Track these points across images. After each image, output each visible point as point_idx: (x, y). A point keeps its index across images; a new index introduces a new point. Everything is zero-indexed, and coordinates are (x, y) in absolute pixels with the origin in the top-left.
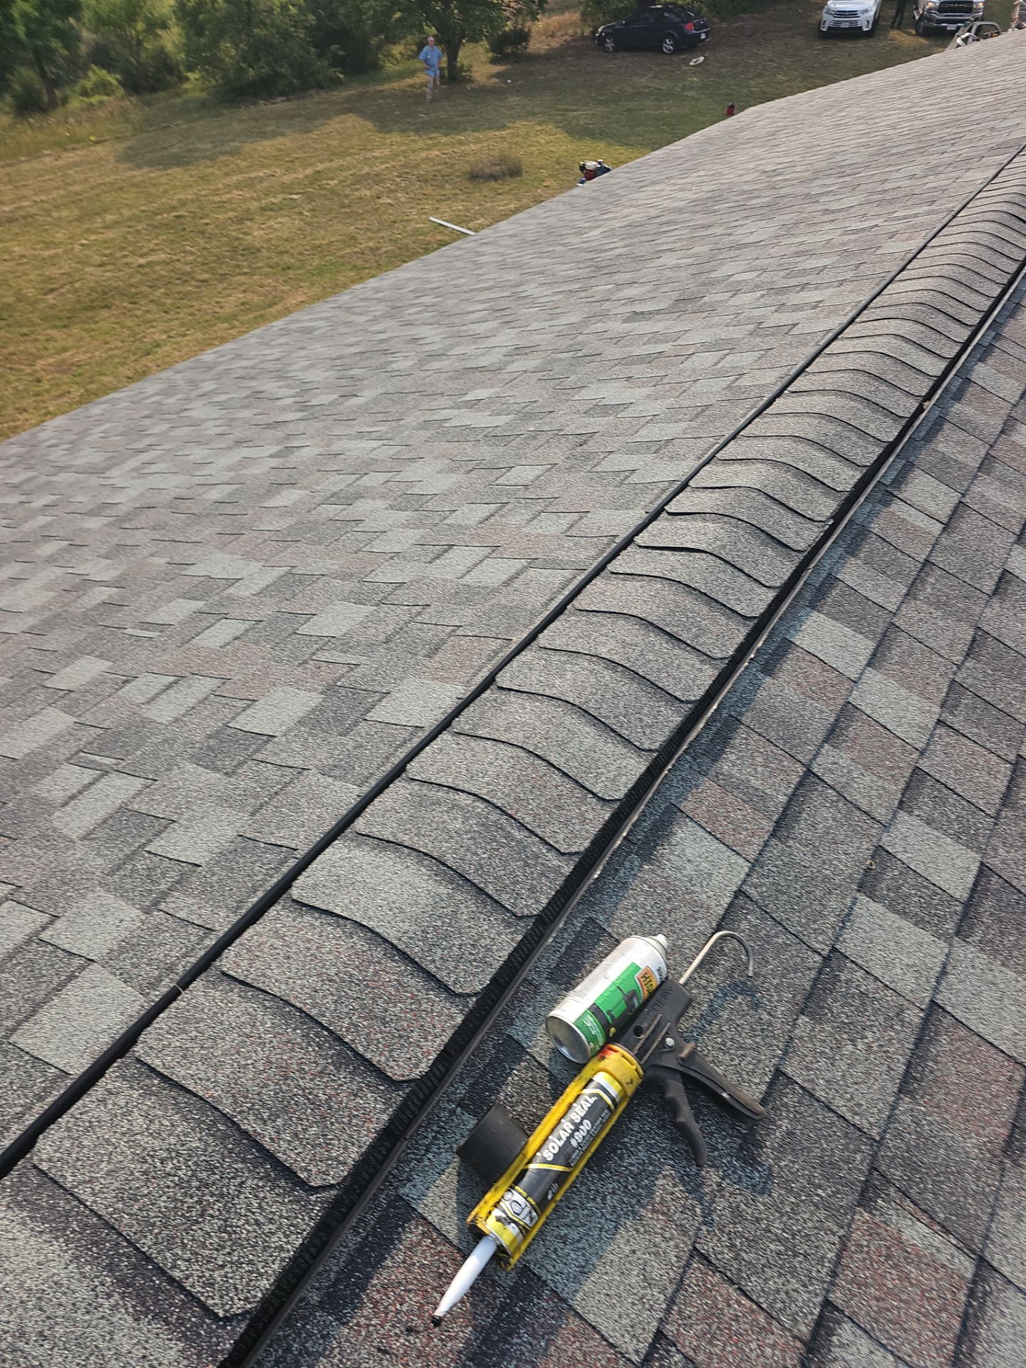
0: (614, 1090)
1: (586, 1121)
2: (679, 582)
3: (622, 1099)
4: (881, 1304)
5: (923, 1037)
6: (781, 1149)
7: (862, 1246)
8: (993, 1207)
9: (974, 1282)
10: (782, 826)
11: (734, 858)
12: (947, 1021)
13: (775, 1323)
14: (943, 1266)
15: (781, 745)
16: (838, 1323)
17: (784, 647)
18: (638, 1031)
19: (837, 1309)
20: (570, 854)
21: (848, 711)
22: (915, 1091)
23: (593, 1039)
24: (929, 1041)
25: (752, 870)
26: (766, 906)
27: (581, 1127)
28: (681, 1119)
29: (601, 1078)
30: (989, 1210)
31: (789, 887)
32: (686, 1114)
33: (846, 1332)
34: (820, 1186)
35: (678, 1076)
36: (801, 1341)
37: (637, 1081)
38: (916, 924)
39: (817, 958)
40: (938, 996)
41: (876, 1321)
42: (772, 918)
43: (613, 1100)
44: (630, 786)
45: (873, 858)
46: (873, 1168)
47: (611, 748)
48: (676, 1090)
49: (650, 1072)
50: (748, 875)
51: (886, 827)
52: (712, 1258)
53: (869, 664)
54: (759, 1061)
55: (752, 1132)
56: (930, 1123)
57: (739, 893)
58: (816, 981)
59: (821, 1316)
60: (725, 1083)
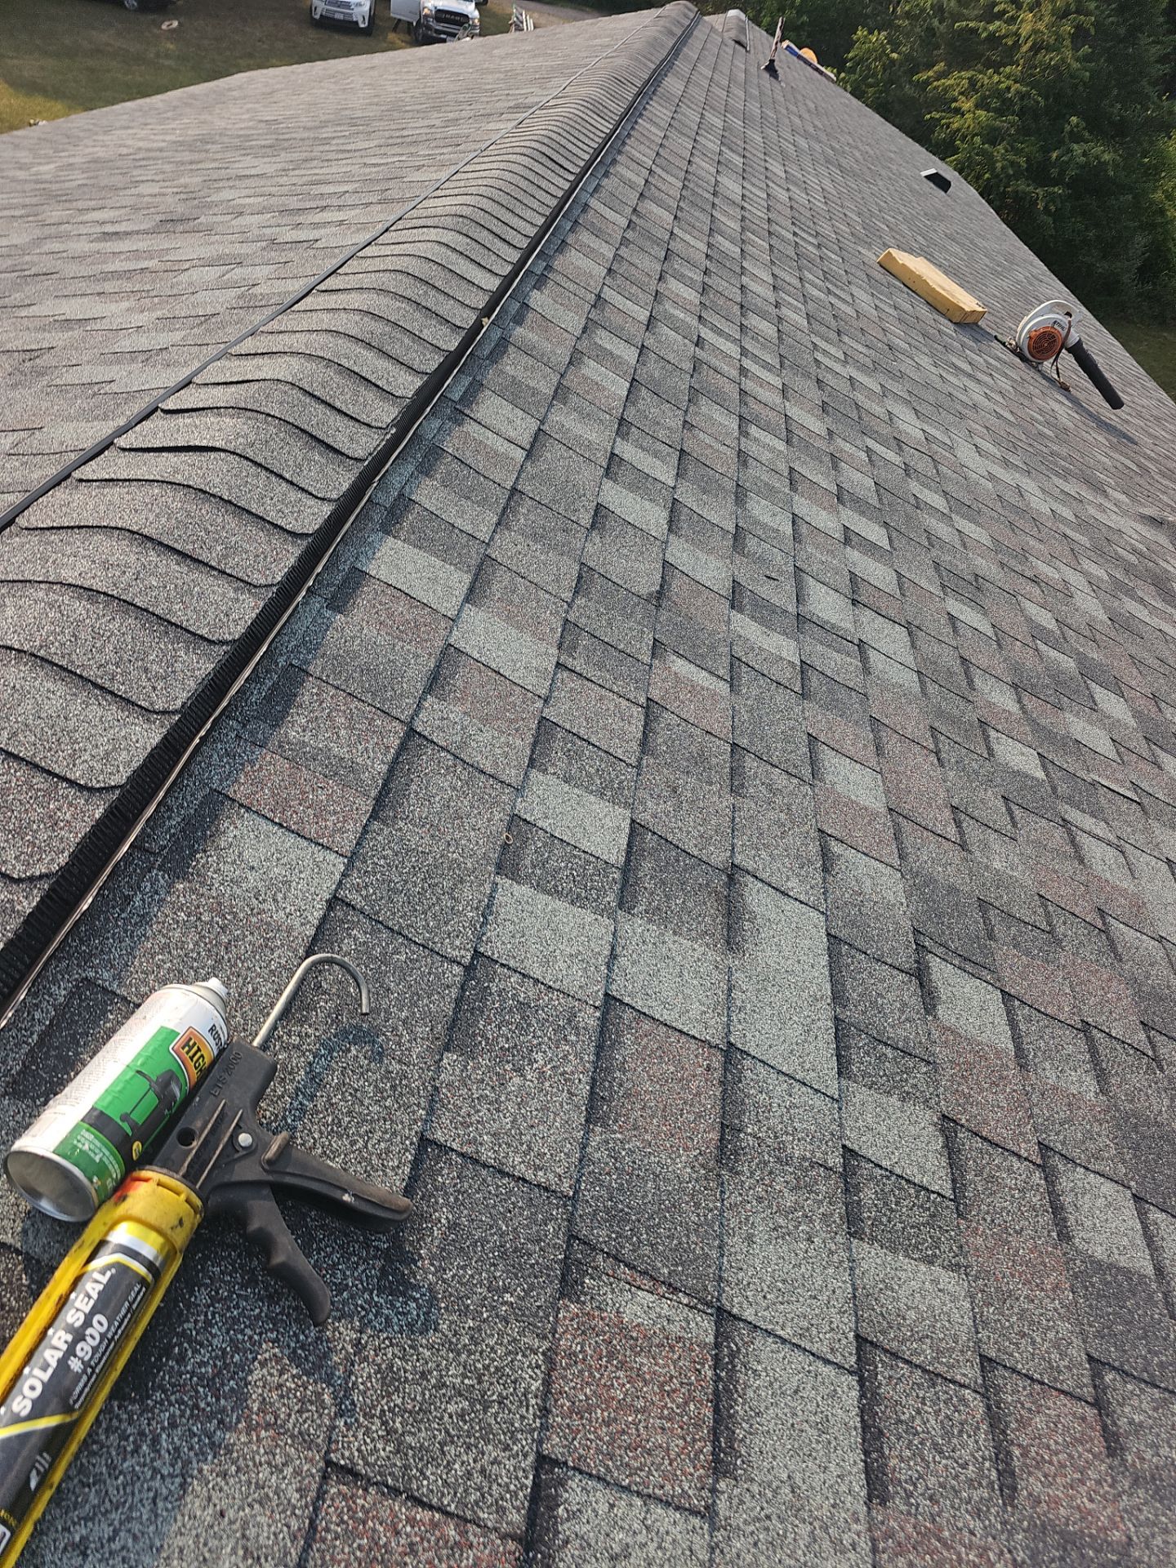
0: (150, 1247)
1: (98, 1317)
2: (189, 486)
3: (169, 1257)
4: (613, 1428)
5: (604, 1042)
6: (442, 1255)
7: (575, 1354)
8: (720, 1236)
9: (717, 1345)
10: (384, 803)
11: (320, 855)
12: (628, 1015)
13: (471, 1528)
14: (679, 1339)
15: (369, 698)
16: (562, 1483)
17: (357, 578)
18: (187, 1137)
19: (556, 1463)
20: (31, 879)
21: (449, 654)
22: (607, 1115)
23: (101, 1170)
24: (612, 1047)
25: (350, 866)
26: (377, 913)
27: (89, 1331)
28: (279, 1259)
29: (123, 1234)
30: (717, 1243)
31: (406, 882)
32: (286, 1249)
33: (574, 1492)
34: (506, 1290)
35: (266, 1192)
36: (513, 1537)
37: (192, 1220)
38: (572, 903)
39: (457, 969)
40: (614, 987)
41: (611, 1457)
42: (387, 927)
43: (150, 1265)
44: (135, 765)
45: (509, 830)
46: (572, 1237)
47: (97, 712)
48: (265, 1215)
49: (215, 1200)
50: (344, 875)
51: (519, 790)
52: (361, 1467)
53: (467, 600)
54: (395, 1134)
55: (397, 1243)
56: (631, 1152)
57: (334, 902)
58: (459, 1001)
59: (536, 1485)
60: (344, 1179)
